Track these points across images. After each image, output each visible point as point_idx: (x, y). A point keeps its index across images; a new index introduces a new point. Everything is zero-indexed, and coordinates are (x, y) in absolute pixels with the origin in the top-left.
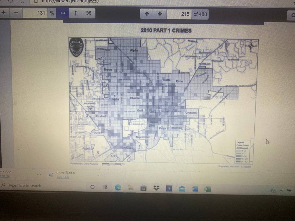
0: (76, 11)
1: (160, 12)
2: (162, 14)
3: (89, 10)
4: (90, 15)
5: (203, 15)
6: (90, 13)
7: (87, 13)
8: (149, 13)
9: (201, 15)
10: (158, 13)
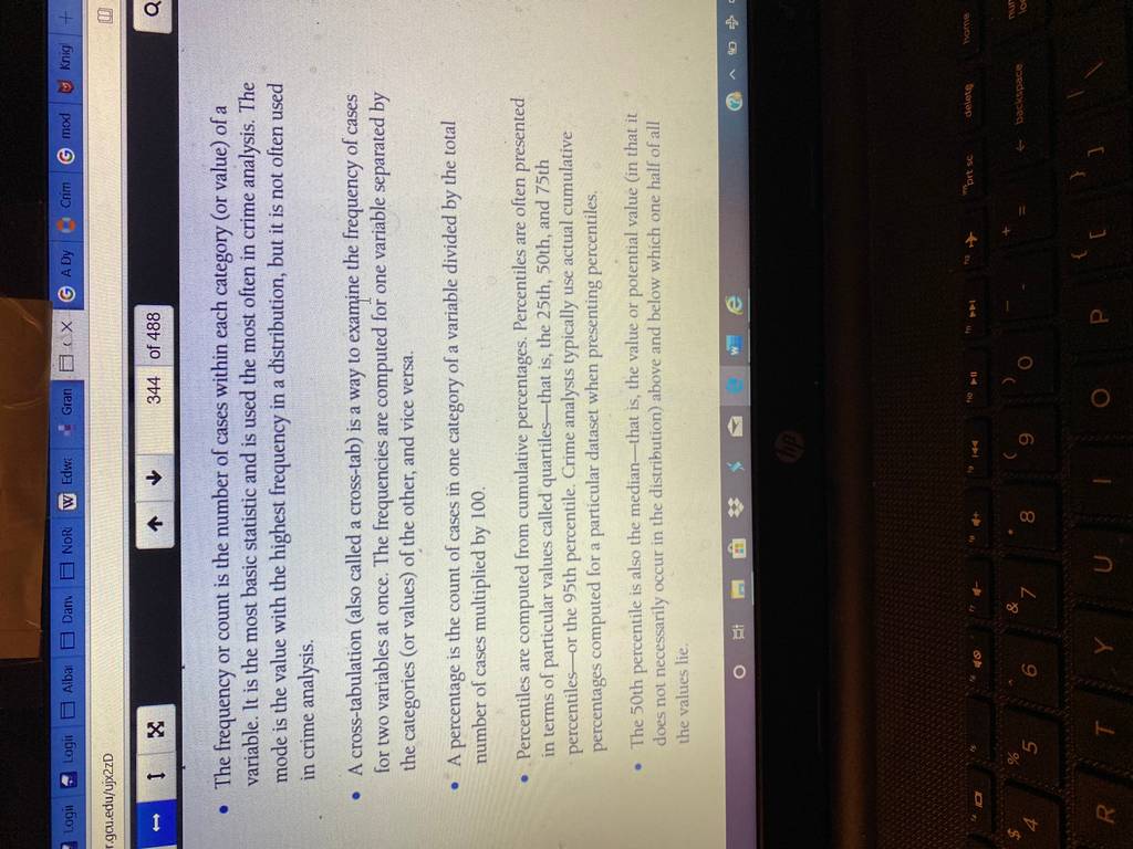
0: (150, 777)
1: (148, 478)
2: (154, 472)
3: (142, 730)
4: (162, 724)
5: (156, 326)
6: (155, 725)
7: (156, 734)
8: (151, 518)
9: (156, 334)
10: (154, 484)
